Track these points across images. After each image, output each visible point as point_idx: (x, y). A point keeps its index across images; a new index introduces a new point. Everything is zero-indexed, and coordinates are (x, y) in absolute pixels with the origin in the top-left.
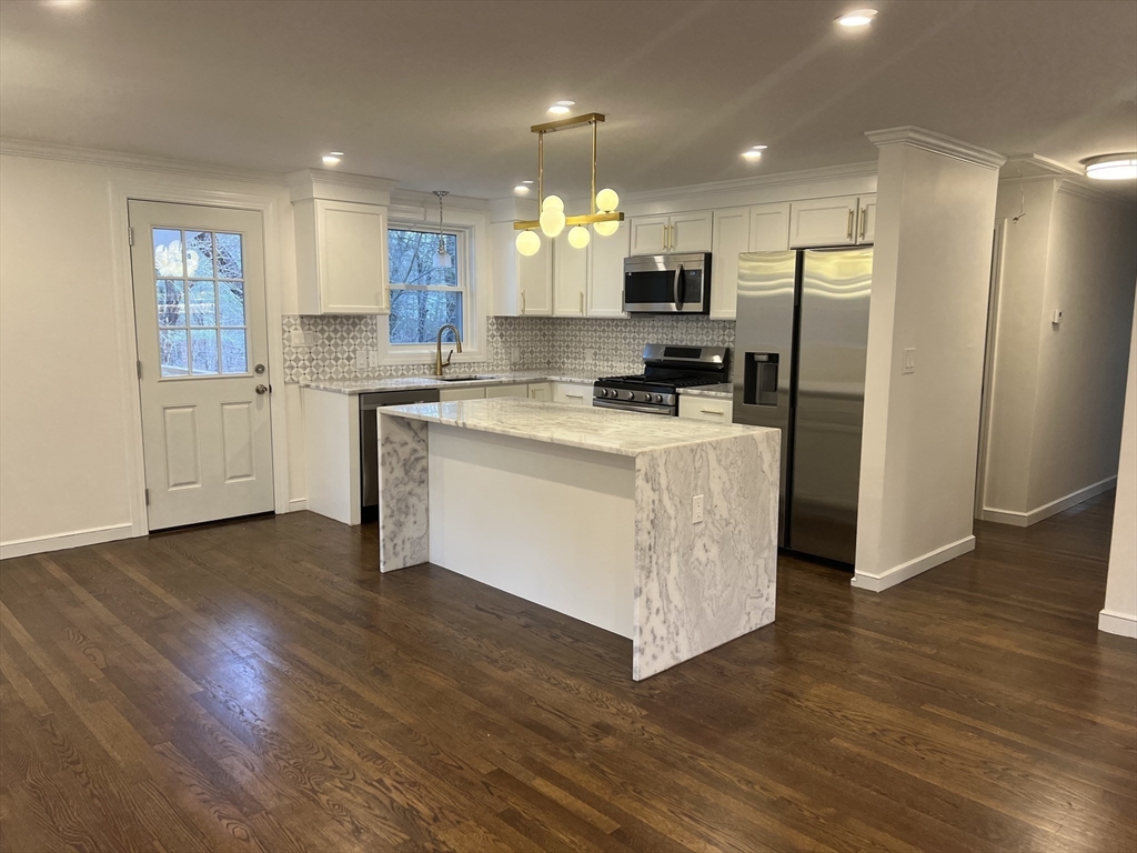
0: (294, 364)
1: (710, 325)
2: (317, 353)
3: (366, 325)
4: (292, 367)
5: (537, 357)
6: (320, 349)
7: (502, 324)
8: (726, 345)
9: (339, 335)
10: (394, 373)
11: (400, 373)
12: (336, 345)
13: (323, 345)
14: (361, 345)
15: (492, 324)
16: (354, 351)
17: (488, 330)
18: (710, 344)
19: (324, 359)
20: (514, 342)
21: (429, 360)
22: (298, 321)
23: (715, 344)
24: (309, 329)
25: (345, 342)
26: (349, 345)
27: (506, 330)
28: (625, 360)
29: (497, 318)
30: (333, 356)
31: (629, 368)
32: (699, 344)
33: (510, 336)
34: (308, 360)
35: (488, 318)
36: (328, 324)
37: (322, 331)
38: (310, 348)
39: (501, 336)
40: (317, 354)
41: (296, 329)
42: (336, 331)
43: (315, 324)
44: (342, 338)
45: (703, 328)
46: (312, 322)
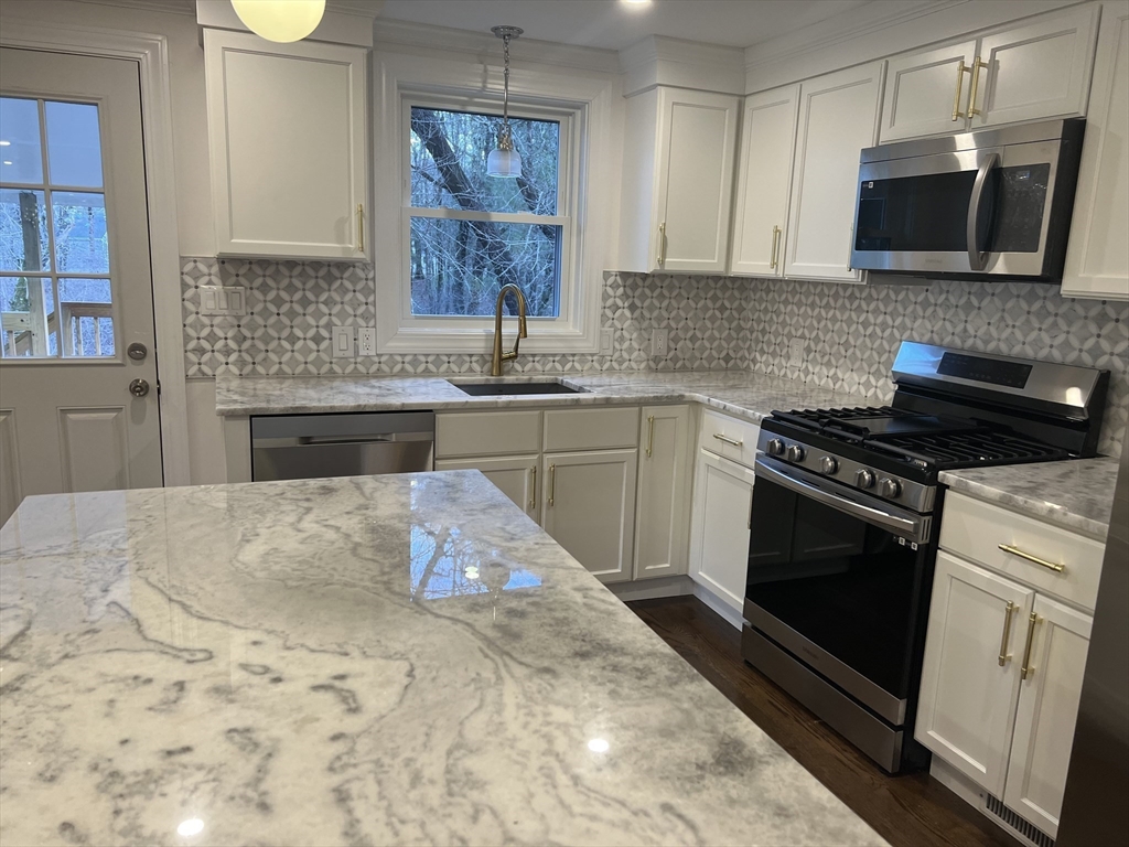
0: (206, 345)
1: (1064, 308)
2: (253, 327)
3: (354, 279)
4: (201, 351)
5: (703, 348)
6: (259, 320)
7: (634, 287)
8: (1102, 362)
9: (298, 296)
10: (409, 368)
11: (421, 368)
12: (292, 314)
13: (265, 313)
14: (342, 315)
15: (615, 286)
16: (329, 326)
17: (605, 296)
18: (1057, 355)
19: (266, 339)
20: (659, 319)
21: (480, 347)
22: (215, 269)
23: (1072, 356)
24: (237, 284)
25: (311, 309)
26: (318, 315)
27: (643, 297)
28: (861, 369)
29: (625, 275)
30: (285, 333)
31: (867, 385)
32: (1030, 352)
33: (651, 309)
34: (234, 338)
35: (607, 275)
36: (276, 276)
37: (264, 289)
38: (239, 318)
39: (632, 308)
40: (253, 329)
41: (210, 283)
42: (291, 289)
43: (250, 276)
44: (305, 302)
45: (1043, 314)
46: (242, 271)
